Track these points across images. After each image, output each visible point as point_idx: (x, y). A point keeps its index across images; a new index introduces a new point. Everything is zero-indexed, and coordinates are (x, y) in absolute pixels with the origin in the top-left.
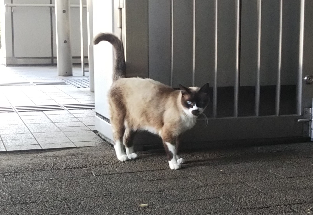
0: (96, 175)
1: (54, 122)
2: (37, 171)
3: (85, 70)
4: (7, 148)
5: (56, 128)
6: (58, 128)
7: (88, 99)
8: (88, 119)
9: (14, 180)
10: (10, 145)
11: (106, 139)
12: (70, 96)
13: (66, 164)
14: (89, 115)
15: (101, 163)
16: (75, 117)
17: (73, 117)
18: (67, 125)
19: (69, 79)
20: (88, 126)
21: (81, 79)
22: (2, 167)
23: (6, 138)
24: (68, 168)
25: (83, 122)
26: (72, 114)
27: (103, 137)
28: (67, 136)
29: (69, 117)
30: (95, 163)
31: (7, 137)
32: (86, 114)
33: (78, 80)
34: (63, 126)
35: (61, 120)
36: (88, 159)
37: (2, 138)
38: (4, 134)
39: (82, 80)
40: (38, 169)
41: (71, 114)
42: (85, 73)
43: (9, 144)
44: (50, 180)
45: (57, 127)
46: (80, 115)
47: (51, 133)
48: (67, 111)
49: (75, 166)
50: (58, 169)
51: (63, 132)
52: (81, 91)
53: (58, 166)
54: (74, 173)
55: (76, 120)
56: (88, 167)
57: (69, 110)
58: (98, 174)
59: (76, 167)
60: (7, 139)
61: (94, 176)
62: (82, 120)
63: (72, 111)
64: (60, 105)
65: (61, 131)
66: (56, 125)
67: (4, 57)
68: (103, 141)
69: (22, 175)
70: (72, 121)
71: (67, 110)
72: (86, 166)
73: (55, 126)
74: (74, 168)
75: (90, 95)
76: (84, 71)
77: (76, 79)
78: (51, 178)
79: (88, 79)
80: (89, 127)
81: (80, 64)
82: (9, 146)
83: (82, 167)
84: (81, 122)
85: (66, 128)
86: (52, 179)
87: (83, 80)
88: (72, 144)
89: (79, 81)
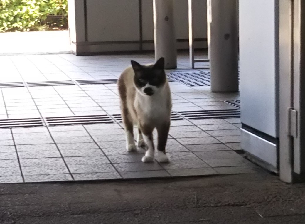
0: (264, 216)
1: (175, 137)
2: (177, 208)
3: (195, 59)
4: (122, 175)
5: (181, 146)
6: (184, 145)
7: (211, 104)
8: (222, 133)
9: (149, 220)
10: (126, 171)
11: (259, 163)
12: (184, 99)
13: (214, 200)
14: (221, 127)
15: (266, 199)
16: (203, 131)
17: (200, 130)
18: (194, 142)
19: (173, 73)
20: (225, 144)
21: (190, 72)
22: (125, 202)
23: (116, 160)
24: (219, 205)
25: (217, 138)
26: (196, 126)
27: (254, 160)
28: (200, 159)
29: (194, 130)
30: (256, 198)
31: (118, 160)
32: (217, 126)
33: (187, 75)
34: (190, 143)
35: (184, 135)
36: (243, 192)
37: (111, 161)
38: (111, 155)
39: (193, 74)
40: (177, 205)
41: (194, 125)
42: (195, 64)
43: (123, 170)
44: (200, 221)
45: (181, 144)
46: (208, 127)
47: (176, 154)
48: (187, 121)
49: (228, 202)
50: (205, 206)
51: (192, 152)
52: (197, 91)
53: (205, 202)
54: (231, 212)
55: (204, 134)
56: (248, 204)
57: (191, 120)
58: (267, 215)
59: (231, 204)
60: (118, 162)
61: (261, 217)
62: (214, 135)
63: (195, 122)
64: (175, 112)
65: (190, 151)
66: (180, 142)
67: (73, 42)
68: (255, 166)
69: (159, 214)
70: (199, 135)
71: (187, 119)
72: (244, 203)
73: (178, 143)
74: (229, 205)
75: (213, 97)
76: (194, 61)
77: (183, 73)
78: (202, 219)
79: (200, 73)
80: (227, 145)
81: (188, 50)
82: (124, 171)
83: (238, 204)
84: (214, 137)
85: (194, 147)
86: (203, 221)
87: (195, 75)
88: (212, 169)
89: (189, 76)
